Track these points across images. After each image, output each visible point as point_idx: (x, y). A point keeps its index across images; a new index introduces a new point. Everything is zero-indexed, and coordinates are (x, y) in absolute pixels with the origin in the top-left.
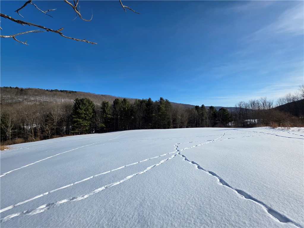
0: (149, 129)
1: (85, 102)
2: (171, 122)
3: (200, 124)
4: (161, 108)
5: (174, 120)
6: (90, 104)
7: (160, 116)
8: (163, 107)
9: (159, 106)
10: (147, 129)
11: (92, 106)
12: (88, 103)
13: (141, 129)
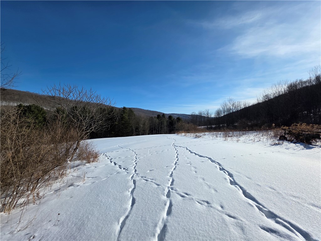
0: (111, 137)
1: (33, 109)
2: (134, 130)
3: (159, 131)
4: (124, 116)
5: (137, 128)
6: (40, 111)
7: (123, 124)
8: (126, 116)
9: (122, 115)
10: (110, 137)
11: (43, 113)
12: (37, 110)
13: (104, 138)
